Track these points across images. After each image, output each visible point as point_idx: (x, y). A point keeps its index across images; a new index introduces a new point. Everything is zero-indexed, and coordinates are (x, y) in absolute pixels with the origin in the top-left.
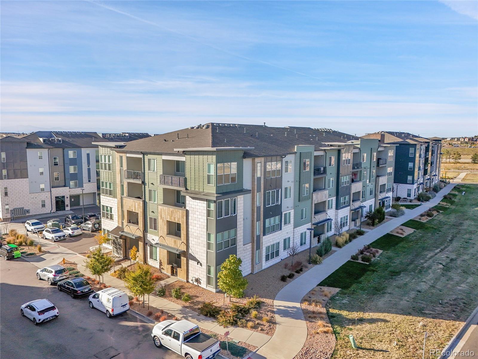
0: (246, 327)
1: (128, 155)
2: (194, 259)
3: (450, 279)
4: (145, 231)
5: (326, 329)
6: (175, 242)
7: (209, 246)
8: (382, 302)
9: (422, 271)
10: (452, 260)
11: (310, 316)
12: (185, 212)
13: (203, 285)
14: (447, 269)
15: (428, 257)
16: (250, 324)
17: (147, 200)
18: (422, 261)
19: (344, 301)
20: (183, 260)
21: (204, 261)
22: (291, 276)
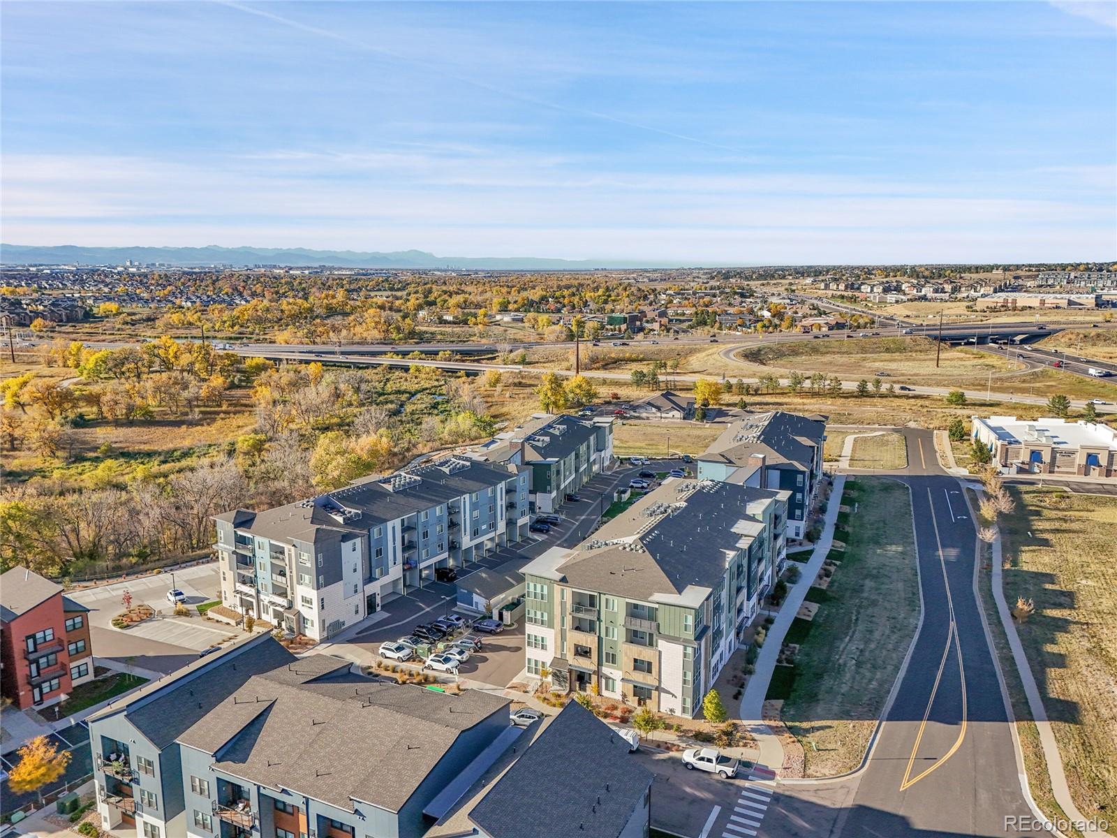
0: (739, 746)
1: (574, 590)
2: (668, 692)
3: (863, 677)
4: (600, 664)
5: (792, 740)
6: (644, 678)
7: (685, 682)
8: (819, 709)
9: (840, 670)
10: (861, 651)
11: (776, 731)
12: (658, 653)
13: (678, 713)
14: (859, 665)
15: (841, 649)
16: (741, 744)
17: (603, 635)
18: (837, 657)
19: (792, 713)
20: (655, 693)
21: (679, 695)
22: (739, 693)
